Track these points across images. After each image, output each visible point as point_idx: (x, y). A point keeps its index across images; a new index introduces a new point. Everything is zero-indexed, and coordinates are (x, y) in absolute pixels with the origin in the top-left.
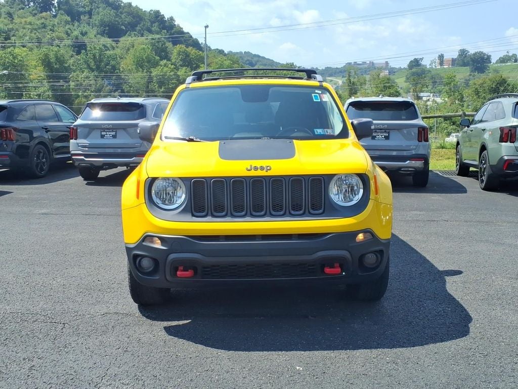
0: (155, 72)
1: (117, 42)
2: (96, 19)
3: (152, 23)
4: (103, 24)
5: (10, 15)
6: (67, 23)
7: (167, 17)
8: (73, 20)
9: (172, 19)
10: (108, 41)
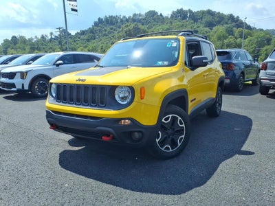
0: (225, 41)
1: (211, 29)
2: (204, 21)
3: (229, 19)
4: (206, 22)
5: (171, 22)
6: (192, 23)
7: (235, 16)
8: (195, 22)
9: (238, 17)
10: (208, 29)
